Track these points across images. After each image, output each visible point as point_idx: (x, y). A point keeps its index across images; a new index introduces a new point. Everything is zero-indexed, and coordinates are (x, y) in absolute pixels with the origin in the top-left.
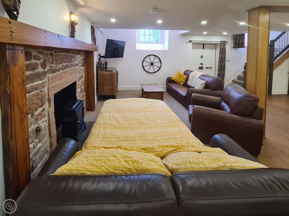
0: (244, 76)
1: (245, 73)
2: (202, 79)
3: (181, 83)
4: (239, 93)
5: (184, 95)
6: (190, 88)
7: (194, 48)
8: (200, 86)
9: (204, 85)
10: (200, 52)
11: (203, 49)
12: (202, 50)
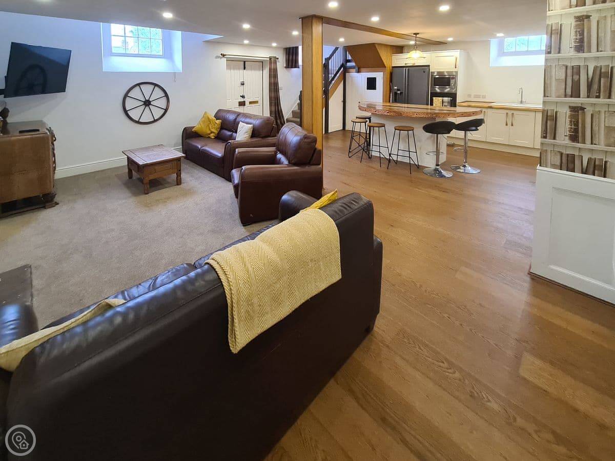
0: (299, 111)
1: (300, 106)
2: (247, 123)
3: (212, 135)
4: (296, 135)
5: (220, 155)
6: (230, 141)
7: (229, 67)
8: (244, 134)
9: (250, 133)
10: (239, 75)
11: (245, 69)
12: (242, 71)
